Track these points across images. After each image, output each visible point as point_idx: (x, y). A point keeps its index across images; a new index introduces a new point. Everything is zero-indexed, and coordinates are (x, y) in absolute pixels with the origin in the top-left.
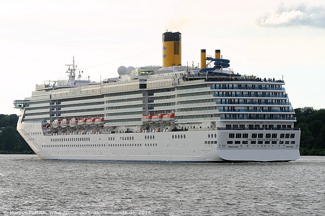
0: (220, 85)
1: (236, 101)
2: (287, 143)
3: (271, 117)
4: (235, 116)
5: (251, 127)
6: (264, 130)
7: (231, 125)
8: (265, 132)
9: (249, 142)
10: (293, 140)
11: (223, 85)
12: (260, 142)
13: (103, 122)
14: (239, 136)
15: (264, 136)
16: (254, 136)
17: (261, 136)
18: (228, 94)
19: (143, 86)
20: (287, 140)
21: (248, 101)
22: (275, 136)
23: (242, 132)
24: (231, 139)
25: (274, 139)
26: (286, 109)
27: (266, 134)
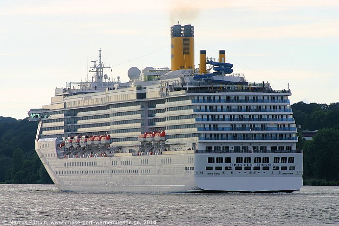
0: (204, 98)
1: (221, 117)
2: (284, 168)
3: (264, 136)
4: (217, 136)
5: (237, 150)
6: (253, 153)
7: (211, 147)
8: (253, 156)
9: (233, 168)
10: (292, 165)
11: (207, 98)
12: (247, 168)
13: (109, 141)
14: (220, 160)
15: (253, 161)
16: (239, 160)
17: (248, 160)
18: (212, 109)
19: (141, 96)
20: (284, 165)
21: (236, 117)
22: (266, 160)
23: (224, 155)
24: (210, 165)
25: (266, 165)
26: (287, 126)
27: (255, 158)
